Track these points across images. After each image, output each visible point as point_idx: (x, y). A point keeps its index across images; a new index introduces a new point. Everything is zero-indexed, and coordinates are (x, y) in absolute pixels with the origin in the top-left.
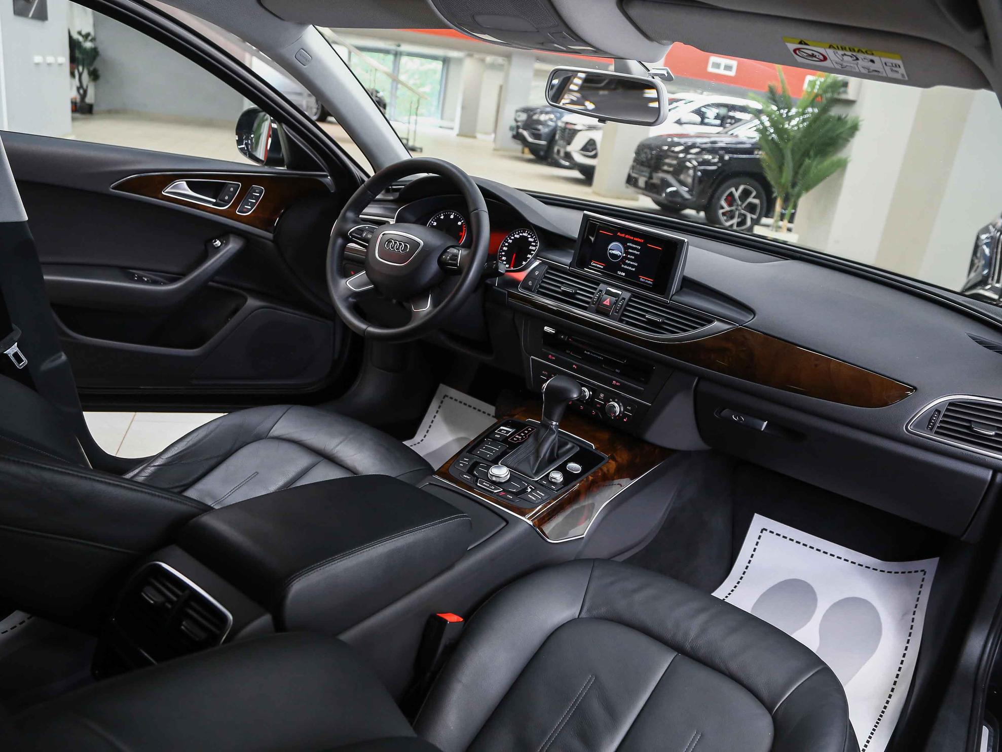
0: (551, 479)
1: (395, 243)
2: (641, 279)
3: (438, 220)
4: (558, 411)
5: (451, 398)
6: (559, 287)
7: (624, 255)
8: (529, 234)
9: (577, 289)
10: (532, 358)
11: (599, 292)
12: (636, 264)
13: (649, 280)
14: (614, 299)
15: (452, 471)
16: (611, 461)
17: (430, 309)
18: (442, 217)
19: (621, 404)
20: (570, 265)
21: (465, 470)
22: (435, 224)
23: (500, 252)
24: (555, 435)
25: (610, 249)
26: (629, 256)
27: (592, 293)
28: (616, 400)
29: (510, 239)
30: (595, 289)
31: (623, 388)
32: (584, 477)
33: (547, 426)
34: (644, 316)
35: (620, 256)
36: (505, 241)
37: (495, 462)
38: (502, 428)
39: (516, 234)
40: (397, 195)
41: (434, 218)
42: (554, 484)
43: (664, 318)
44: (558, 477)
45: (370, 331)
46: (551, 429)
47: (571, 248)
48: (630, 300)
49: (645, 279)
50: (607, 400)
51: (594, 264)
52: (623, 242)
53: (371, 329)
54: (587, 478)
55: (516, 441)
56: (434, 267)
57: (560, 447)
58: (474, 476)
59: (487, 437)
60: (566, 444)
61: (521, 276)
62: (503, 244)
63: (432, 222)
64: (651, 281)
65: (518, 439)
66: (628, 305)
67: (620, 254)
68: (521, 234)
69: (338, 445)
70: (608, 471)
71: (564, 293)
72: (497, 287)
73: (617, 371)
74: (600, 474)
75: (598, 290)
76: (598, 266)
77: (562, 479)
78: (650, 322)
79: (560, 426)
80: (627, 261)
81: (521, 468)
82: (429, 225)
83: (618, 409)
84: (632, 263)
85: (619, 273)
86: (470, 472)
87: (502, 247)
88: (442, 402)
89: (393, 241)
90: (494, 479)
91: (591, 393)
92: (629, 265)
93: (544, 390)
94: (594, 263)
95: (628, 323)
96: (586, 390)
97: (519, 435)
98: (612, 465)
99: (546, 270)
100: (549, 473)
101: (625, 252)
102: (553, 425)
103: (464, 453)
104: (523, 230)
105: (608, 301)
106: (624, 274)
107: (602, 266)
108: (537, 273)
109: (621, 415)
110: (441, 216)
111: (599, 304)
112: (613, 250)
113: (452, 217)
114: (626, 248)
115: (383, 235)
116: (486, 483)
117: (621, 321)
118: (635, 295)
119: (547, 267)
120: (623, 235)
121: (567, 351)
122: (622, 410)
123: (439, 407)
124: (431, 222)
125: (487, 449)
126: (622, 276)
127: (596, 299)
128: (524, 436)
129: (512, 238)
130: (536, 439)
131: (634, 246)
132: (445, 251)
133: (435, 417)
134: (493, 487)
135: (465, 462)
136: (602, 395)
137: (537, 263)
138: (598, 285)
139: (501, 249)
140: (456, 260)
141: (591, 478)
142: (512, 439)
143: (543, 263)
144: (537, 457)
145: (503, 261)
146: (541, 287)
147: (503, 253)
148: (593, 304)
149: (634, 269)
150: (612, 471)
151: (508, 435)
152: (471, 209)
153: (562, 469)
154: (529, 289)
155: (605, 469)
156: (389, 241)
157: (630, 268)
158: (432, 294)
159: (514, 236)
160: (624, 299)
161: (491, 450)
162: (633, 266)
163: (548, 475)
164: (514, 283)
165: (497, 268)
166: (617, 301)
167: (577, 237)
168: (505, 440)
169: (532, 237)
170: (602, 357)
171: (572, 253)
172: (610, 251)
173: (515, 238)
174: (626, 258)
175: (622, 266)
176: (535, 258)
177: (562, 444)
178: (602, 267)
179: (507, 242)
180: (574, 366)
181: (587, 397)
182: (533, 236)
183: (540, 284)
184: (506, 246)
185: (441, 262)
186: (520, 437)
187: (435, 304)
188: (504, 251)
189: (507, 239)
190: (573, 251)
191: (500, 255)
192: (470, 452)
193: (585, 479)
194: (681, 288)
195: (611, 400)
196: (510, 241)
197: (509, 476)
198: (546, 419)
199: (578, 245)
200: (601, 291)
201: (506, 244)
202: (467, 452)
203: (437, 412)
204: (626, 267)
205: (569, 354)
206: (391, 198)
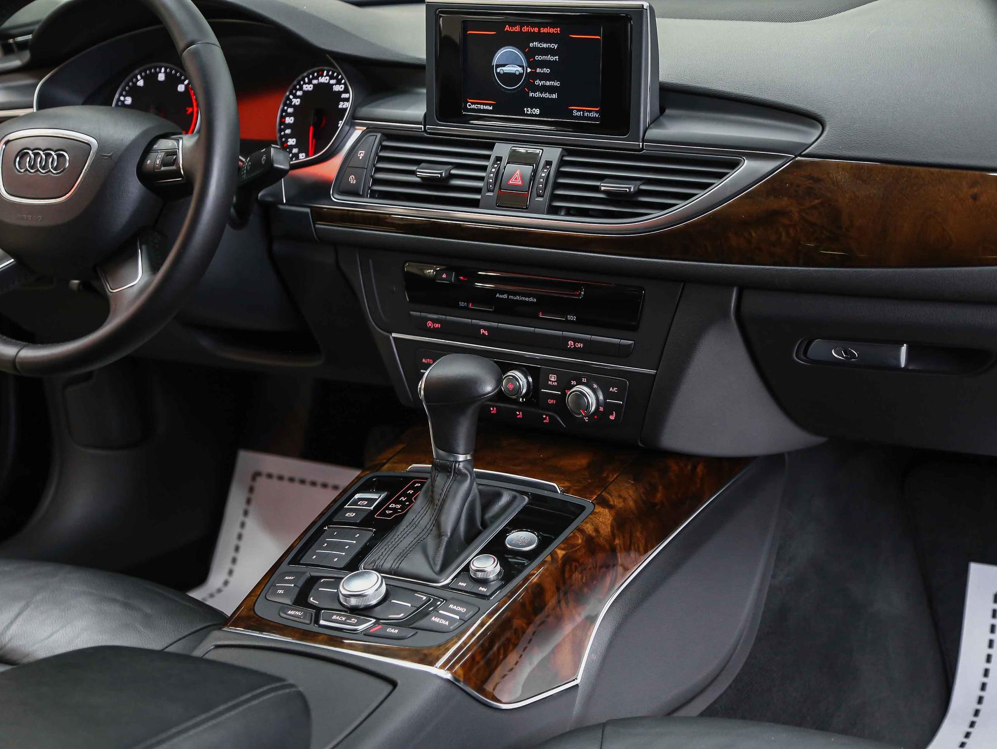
0: (475, 574)
1: (36, 155)
2: (575, 113)
3: (134, 91)
4: (463, 431)
5: (270, 476)
6: (413, 173)
7: (529, 70)
8: (332, 77)
9: (450, 167)
10: (394, 338)
11: (495, 163)
12: (557, 84)
13: (590, 111)
14: (528, 169)
15: (262, 610)
16: (599, 509)
17: (146, 279)
18: (141, 83)
19: (595, 386)
20: (426, 120)
21: (288, 601)
22: (129, 100)
23: (281, 130)
24: (466, 484)
25: (498, 66)
26: (538, 70)
27: (483, 168)
28: (584, 380)
29: (296, 97)
30: (487, 157)
31: (591, 350)
32: (545, 555)
33: (446, 469)
34: (596, 189)
35: (521, 75)
36: (285, 104)
37: (353, 566)
38: (357, 496)
39: (305, 83)
40: (26, 56)
41: (124, 89)
42: (484, 582)
43: (639, 183)
44: (489, 566)
45: (26, 358)
46: (458, 473)
47: (422, 85)
48: (562, 163)
49: (583, 111)
50: (564, 385)
51: (473, 106)
52: (519, 42)
53: (29, 353)
54: (553, 554)
55: (390, 515)
56: (133, 189)
57: (485, 507)
58: (312, 606)
59: (329, 522)
60: (498, 495)
61: (330, 169)
62: (283, 110)
63: (122, 98)
64: (597, 112)
65: (395, 510)
66: (560, 174)
67: (520, 69)
68: (315, 82)
69: (12, 623)
70: (597, 530)
71: (428, 183)
72: (288, 203)
73: (570, 318)
74: (580, 541)
75: (492, 159)
76: (482, 107)
77: (498, 568)
78: (614, 198)
79: (476, 461)
80: (537, 82)
81: (405, 566)
82: (117, 105)
83: (591, 399)
84: (548, 83)
85: (528, 111)
86: (301, 601)
87: (283, 118)
88: (251, 490)
89: (30, 152)
90: (353, 602)
91: (530, 379)
92: (544, 89)
93: (422, 392)
94: (473, 103)
95: (569, 212)
96: (518, 374)
97: (397, 502)
98: (604, 519)
99: (380, 143)
100: (469, 564)
101: (530, 66)
102: (460, 462)
103: (284, 566)
104: (318, 72)
105: (517, 174)
106: (537, 111)
107: (490, 105)
108: (361, 154)
109: (601, 409)
110: (138, 80)
111: (500, 188)
112: (504, 65)
113: (161, 77)
114: (529, 54)
115: (7, 143)
116: (337, 615)
117: (553, 210)
118: (569, 150)
119: (379, 135)
120: (517, 29)
121: (462, 304)
122: (601, 397)
123: (249, 501)
124: (119, 100)
125: (332, 546)
126: (536, 115)
127: (491, 178)
128: (406, 501)
129: (299, 93)
130: (431, 500)
131: (545, 45)
132: (148, 150)
133: (243, 525)
134: (354, 621)
135: (290, 583)
136: (553, 378)
137: (357, 133)
138: (491, 147)
139: (282, 122)
140: (175, 162)
141: (561, 553)
142: (383, 514)
143: (370, 130)
144: (440, 535)
145: (292, 147)
146: (377, 182)
147: (288, 131)
148: (489, 191)
149: (554, 96)
150: (606, 530)
151: (372, 508)
152: (181, 44)
153: (496, 548)
154: (353, 192)
155: (589, 528)
156: (22, 154)
157: (546, 95)
158: (144, 247)
159: (301, 89)
160: (549, 163)
161: (339, 547)
162: (551, 89)
163: (467, 568)
164: (320, 189)
165: (270, 161)
166: (535, 171)
167: (424, 56)
168: (367, 521)
169: (339, 83)
170: (534, 296)
171: (423, 94)
172: (498, 70)
173: (305, 92)
174: (534, 76)
175: (531, 95)
176: (352, 124)
177: (488, 499)
178: (491, 108)
179: (290, 106)
180: (482, 331)
181: (524, 391)
182: (342, 78)
183: (372, 176)
184: (289, 115)
185: (146, 176)
186: (399, 506)
187: (154, 267)
188: (288, 126)
189: (288, 98)
190: (424, 91)
191: (281, 137)
192: (295, 561)
193: (549, 559)
194: (662, 110)
195: (573, 383)
196: (296, 102)
197: (384, 587)
198: (441, 452)
199: (431, 74)
200: (499, 159)
201: (290, 110)
202: (290, 563)
203: (246, 513)
204: (537, 94)
205: (466, 308)
206: (16, 63)
